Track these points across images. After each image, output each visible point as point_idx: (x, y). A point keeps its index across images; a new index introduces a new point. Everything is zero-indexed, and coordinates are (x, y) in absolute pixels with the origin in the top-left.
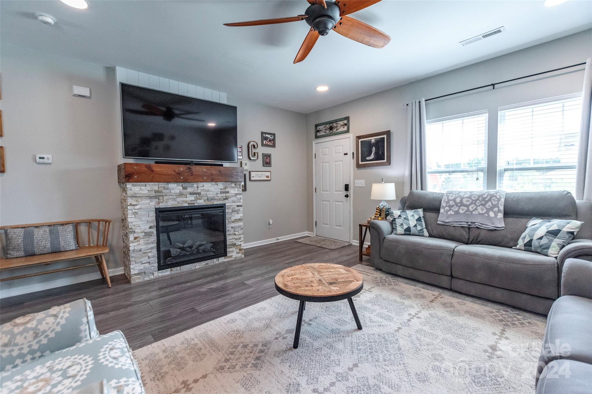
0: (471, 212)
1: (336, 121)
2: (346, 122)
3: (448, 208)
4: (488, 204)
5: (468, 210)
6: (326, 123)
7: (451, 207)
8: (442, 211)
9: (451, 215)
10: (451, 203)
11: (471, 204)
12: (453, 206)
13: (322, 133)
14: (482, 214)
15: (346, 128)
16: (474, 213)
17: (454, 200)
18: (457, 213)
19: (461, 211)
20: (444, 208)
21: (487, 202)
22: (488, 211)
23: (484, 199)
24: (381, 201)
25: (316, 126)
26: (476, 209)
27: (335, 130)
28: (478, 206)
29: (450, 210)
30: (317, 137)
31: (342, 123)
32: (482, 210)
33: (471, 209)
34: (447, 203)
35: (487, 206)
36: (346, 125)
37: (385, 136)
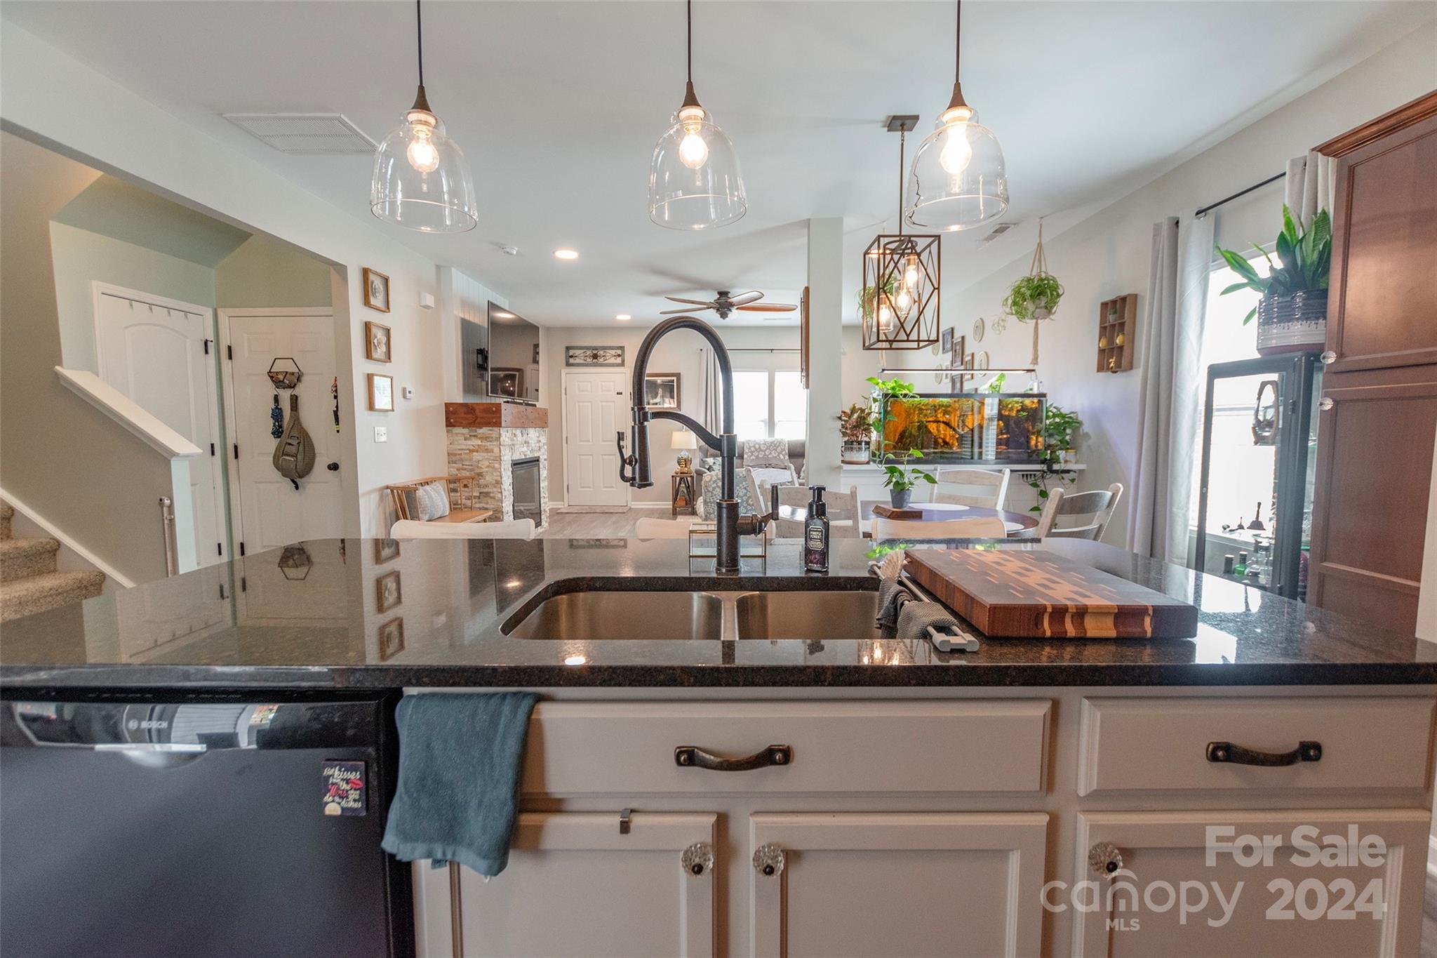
0: (768, 456)
1: (604, 348)
2: (619, 352)
3: (750, 454)
4: (779, 449)
5: (765, 455)
6: (588, 348)
7: (752, 452)
8: (745, 456)
9: (753, 459)
10: (753, 449)
11: (766, 449)
12: (754, 452)
13: (578, 361)
14: (776, 457)
15: (619, 360)
16: (770, 456)
17: (754, 446)
18: (757, 457)
19: (760, 456)
20: (747, 453)
21: (777, 447)
22: (779, 453)
23: (775, 445)
24: (682, 450)
25: (568, 348)
26: (771, 453)
27: (602, 360)
29: (752, 455)
30: (568, 364)
31: (613, 352)
32: (775, 453)
33: (767, 454)
34: (749, 449)
36: (619, 356)
37: (675, 379)
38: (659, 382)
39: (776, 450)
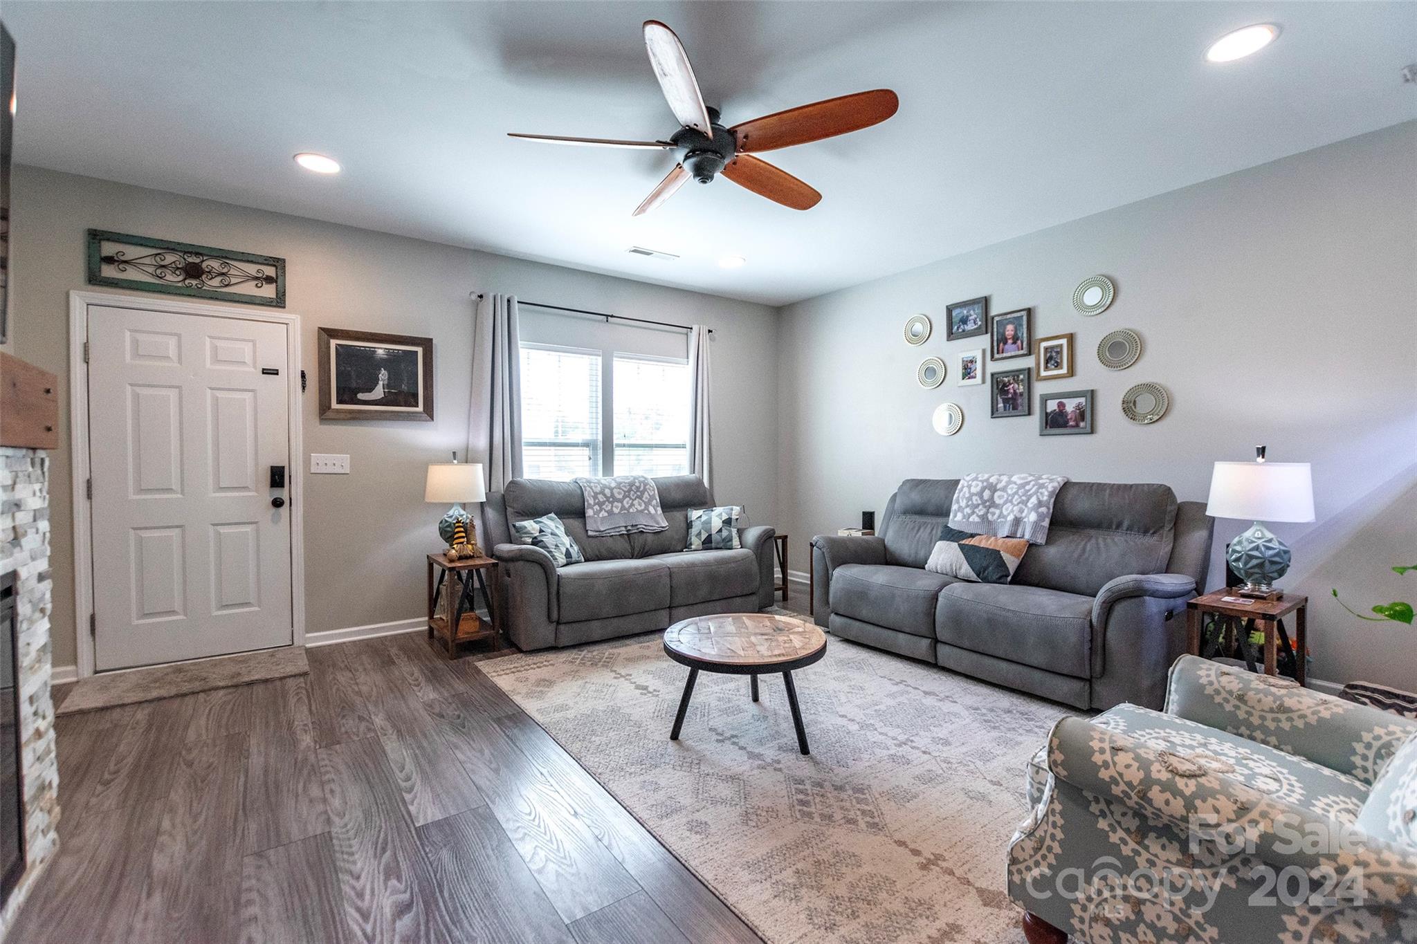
0: (629, 509)
1: (224, 256)
2: (270, 271)
3: (597, 507)
4: (644, 496)
5: (623, 508)
6: (170, 247)
7: (601, 504)
8: (589, 513)
9: (604, 518)
10: (601, 498)
11: (624, 497)
12: (603, 503)
13: (132, 274)
14: (642, 511)
15: (269, 291)
16: (631, 510)
17: (602, 492)
18: (610, 513)
19: (616, 511)
20: (591, 507)
21: (643, 493)
22: (647, 504)
23: (638, 488)
25: (95, 237)
26: (632, 505)
27: (216, 282)
28: (633, 500)
29: (600, 510)
30: (94, 279)
31: (252, 269)
32: (640, 505)
33: (627, 506)
34: (593, 498)
35: (644, 499)
36: (269, 280)
37: (420, 350)
38: (380, 352)
39: (640, 497)
